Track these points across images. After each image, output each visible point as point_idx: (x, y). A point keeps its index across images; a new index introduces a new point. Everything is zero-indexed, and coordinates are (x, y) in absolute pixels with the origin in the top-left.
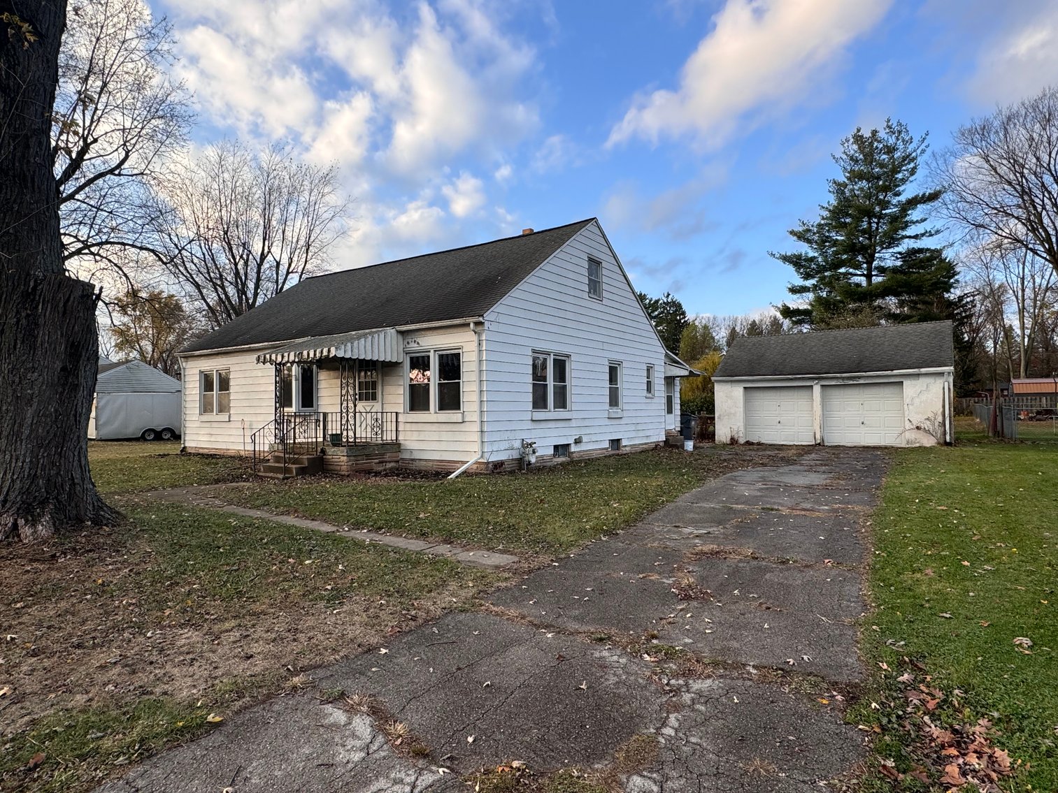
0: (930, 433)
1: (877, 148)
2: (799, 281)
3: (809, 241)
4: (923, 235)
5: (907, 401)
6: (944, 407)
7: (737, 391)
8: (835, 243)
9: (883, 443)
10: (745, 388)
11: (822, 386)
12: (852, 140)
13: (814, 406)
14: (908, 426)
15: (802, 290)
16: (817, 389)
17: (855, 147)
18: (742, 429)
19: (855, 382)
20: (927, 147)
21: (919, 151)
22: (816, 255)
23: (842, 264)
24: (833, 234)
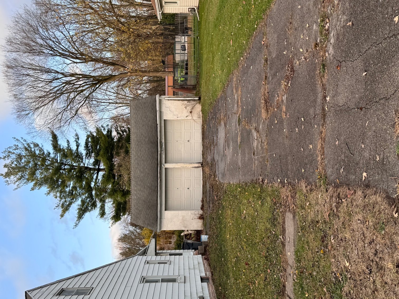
0: (194, 106)
1: (16, 165)
2: (97, 211)
3: (70, 204)
4: (77, 142)
5: (175, 118)
6: (179, 100)
7: (167, 215)
8: (74, 188)
9: (200, 131)
10: (165, 210)
11: (165, 163)
12: (7, 179)
13: (178, 167)
14: (190, 118)
15: (103, 208)
16: (167, 166)
17: (12, 177)
18: (193, 212)
19: (164, 144)
20: (22, 138)
21: (24, 143)
22: (80, 199)
23: (88, 184)
24: (67, 190)
